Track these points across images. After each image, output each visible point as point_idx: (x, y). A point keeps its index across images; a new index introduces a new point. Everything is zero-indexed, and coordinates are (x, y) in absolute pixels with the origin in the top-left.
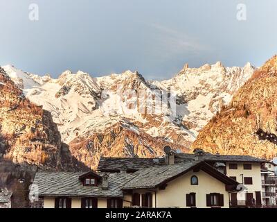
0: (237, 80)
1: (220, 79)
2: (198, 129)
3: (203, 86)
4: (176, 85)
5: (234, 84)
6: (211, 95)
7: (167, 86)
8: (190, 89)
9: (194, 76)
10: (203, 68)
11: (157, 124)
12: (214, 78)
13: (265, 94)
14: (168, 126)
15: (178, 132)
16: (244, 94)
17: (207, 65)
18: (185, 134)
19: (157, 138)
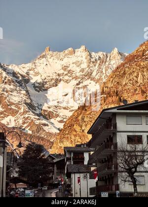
0: (103, 67)
1: (84, 66)
2: (59, 119)
3: (66, 73)
4: (36, 70)
5: (100, 71)
6: (74, 82)
7: (25, 71)
8: (51, 75)
9: (56, 61)
10: (66, 52)
11: (14, 113)
12: (78, 64)
13: (140, 80)
14: (26, 116)
15: (37, 122)
16: (117, 80)
17: (70, 49)
18: (45, 125)
19: (14, 128)
